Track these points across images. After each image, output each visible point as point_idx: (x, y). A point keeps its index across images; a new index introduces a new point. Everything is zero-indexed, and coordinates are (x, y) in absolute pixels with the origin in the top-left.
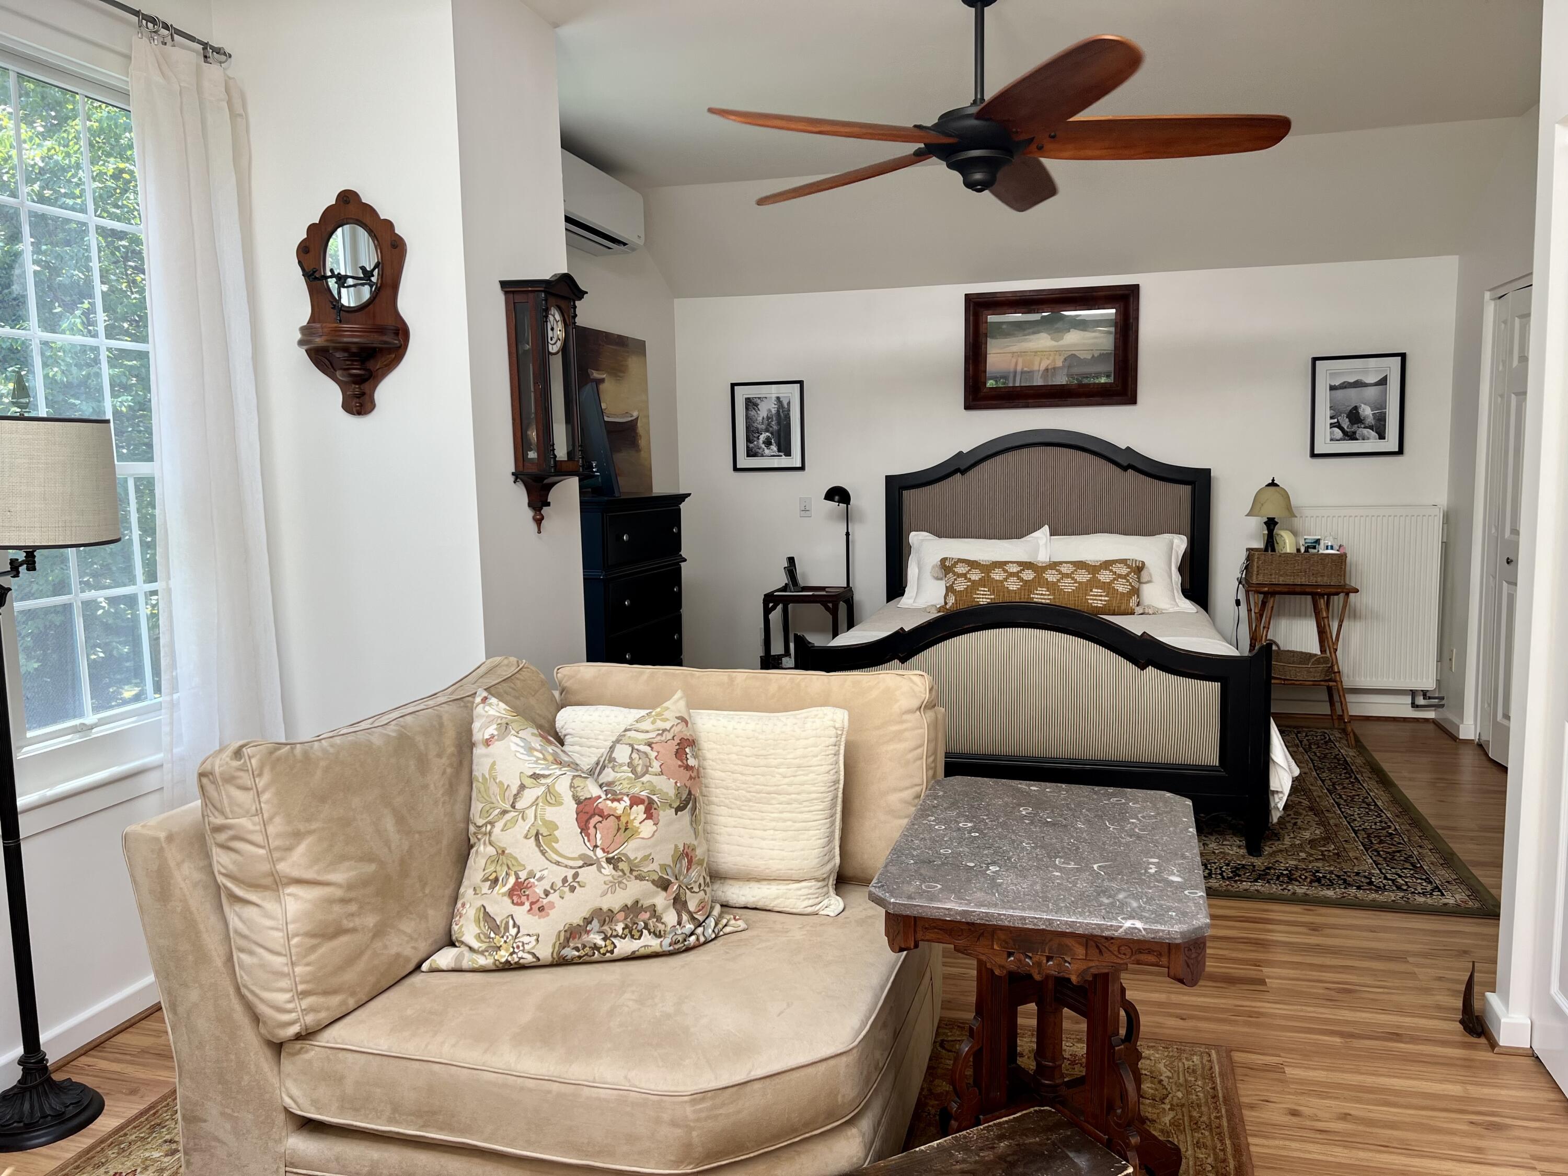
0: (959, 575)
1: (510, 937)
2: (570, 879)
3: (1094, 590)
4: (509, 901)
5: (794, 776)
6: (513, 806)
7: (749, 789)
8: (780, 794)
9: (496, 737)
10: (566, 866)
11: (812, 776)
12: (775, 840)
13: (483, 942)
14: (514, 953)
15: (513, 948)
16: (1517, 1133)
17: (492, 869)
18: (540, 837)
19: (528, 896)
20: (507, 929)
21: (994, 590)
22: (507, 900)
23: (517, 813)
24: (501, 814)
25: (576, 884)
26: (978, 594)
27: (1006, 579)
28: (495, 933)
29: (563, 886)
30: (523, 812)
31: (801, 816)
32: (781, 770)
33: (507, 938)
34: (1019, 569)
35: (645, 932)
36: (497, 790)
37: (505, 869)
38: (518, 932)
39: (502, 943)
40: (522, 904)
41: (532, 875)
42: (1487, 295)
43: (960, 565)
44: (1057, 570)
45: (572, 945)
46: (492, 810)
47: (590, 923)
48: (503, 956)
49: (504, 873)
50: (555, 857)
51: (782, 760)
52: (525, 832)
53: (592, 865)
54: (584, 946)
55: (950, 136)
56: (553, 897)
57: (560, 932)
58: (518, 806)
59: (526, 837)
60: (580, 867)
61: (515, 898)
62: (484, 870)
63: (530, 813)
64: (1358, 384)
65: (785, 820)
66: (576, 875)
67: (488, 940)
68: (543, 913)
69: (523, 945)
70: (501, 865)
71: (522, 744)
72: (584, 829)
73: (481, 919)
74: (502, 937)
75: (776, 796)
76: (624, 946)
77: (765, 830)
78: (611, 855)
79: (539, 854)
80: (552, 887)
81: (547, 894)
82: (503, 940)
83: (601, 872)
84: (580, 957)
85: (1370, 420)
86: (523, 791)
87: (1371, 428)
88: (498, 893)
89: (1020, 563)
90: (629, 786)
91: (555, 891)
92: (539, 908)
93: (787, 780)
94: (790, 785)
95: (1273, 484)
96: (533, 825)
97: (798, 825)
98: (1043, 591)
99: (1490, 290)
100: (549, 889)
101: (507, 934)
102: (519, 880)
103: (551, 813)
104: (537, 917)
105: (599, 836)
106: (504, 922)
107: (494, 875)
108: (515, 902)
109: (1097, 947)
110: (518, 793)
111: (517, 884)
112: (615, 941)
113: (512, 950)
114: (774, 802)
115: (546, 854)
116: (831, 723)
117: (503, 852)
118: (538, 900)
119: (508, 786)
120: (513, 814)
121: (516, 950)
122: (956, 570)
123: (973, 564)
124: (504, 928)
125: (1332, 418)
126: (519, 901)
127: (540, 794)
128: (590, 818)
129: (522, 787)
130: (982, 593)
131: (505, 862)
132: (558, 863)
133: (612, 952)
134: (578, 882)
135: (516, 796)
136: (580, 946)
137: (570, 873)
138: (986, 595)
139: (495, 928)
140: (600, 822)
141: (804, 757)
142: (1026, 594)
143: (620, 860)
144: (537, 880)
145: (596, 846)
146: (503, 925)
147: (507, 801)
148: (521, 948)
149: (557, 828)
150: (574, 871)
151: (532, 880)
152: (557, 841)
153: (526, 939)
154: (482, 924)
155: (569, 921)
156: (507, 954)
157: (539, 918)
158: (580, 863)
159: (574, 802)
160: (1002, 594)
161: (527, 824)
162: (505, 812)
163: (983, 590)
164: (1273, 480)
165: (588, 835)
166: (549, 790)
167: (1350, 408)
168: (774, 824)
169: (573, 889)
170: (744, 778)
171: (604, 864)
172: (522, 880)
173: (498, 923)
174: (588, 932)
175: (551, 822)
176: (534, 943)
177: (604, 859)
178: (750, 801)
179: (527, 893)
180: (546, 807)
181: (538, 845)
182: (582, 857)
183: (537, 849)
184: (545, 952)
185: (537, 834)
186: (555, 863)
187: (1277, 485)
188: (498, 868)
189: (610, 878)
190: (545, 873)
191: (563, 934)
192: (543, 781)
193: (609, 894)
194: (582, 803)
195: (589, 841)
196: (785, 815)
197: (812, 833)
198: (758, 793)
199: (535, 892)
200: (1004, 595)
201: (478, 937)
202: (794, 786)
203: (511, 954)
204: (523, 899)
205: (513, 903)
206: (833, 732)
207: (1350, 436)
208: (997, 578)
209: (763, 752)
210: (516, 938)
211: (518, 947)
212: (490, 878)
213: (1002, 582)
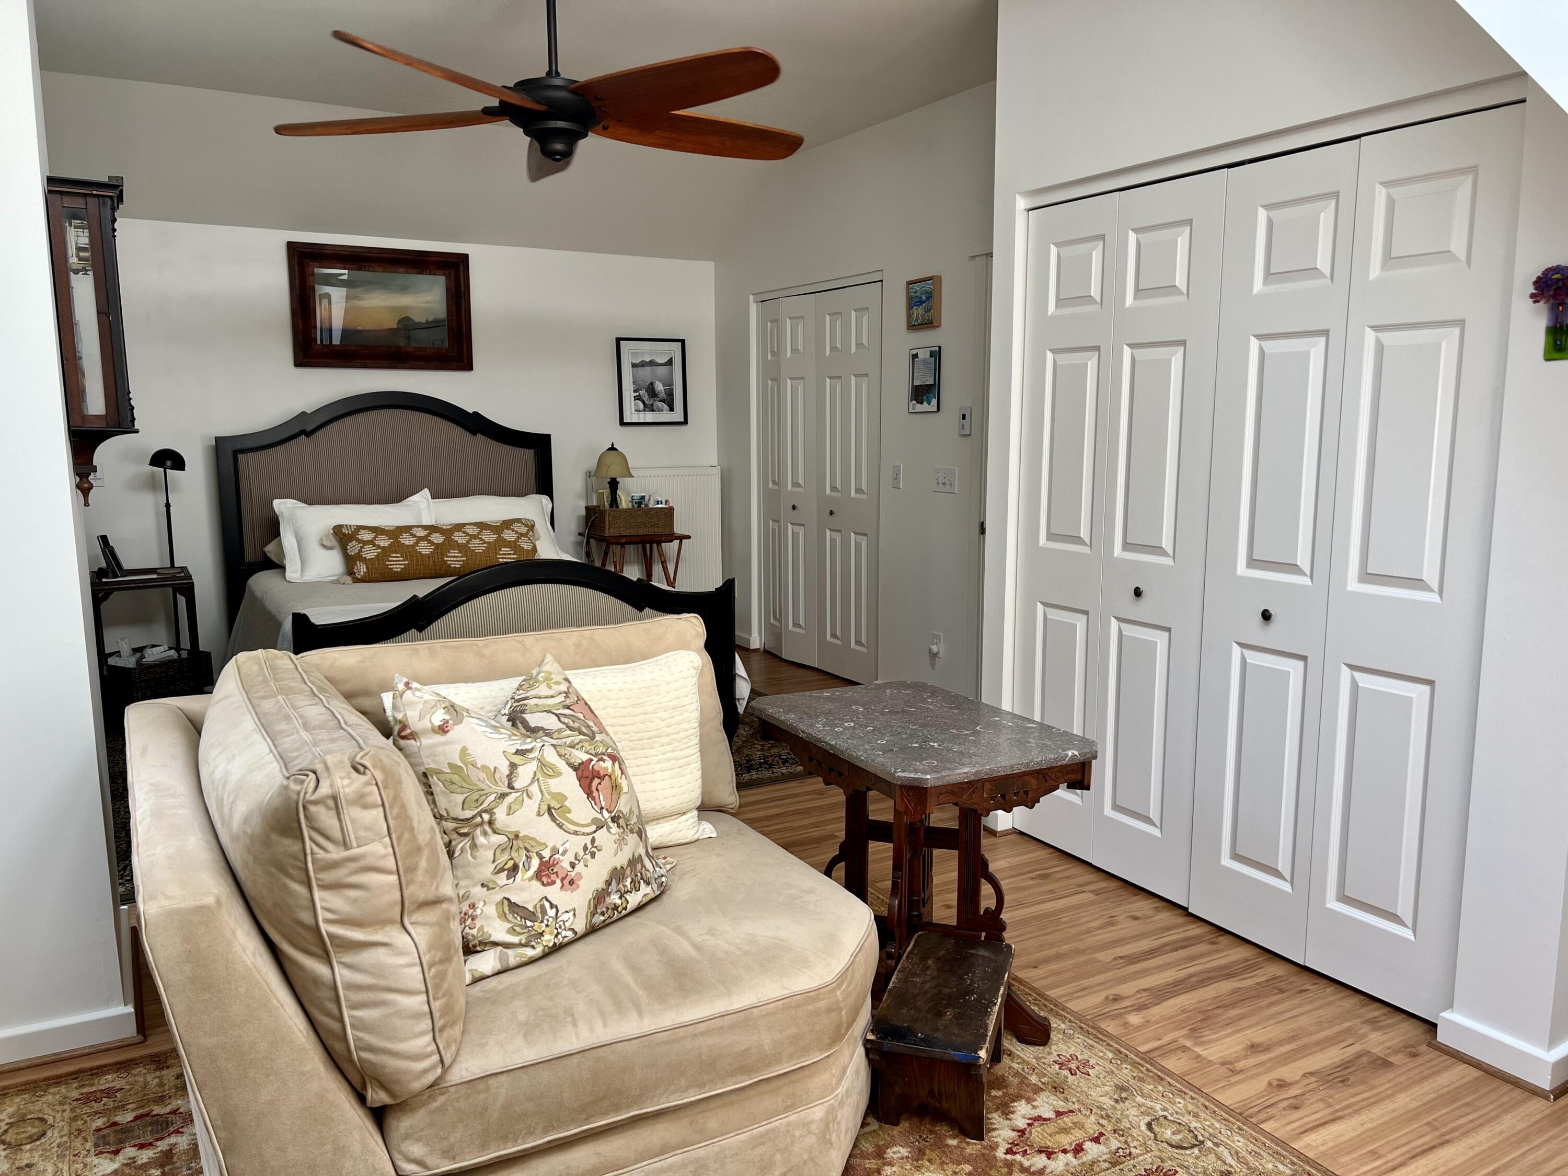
0: (365, 543)
1: (551, 920)
2: (589, 846)
3: (503, 549)
4: (538, 884)
5: (671, 718)
6: (511, 786)
7: (631, 739)
8: (660, 737)
9: (451, 722)
10: (583, 834)
11: (686, 715)
12: (664, 780)
13: (519, 934)
14: (558, 933)
15: (557, 929)
16: (1058, 876)
17: (506, 857)
18: (553, 811)
19: (557, 873)
20: (544, 912)
21: (406, 556)
22: (536, 884)
23: (520, 793)
24: (499, 798)
25: (594, 849)
26: (391, 561)
27: (416, 544)
28: (531, 921)
29: (585, 854)
30: (526, 791)
31: (682, 753)
32: (658, 715)
33: (548, 920)
34: (426, 532)
35: (642, 881)
36: (482, 775)
37: (525, 852)
38: (557, 911)
39: (543, 929)
40: (553, 883)
41: (555, 851)
42: (751, 297)
43: (362, 532)
44: (464, 532)
45: (599, 911)
46: (484, 797)
47: (610, 884)
48: (549, 939)
49: (524, 858)
50: (573, 828)
51: (658, 705)
52: (537, 810)
53: (602, 827)
54: (608, 909)
55: (540, 103)
56: (580, 867)
57: (590, 900)
58: (517, 785)
59: (539, 814)
60: (595, 832)
61: (545, 880)
62: (494, 861)
63: (534, 789)
64: (652, 363)
65: (669, 760)
66: (593, 840)
67: (526, 931)
68: (574, 886)
69: (564, 924)
70: (517, 850)
71: (484, 724)
72: (589, 794)
73: (507, 912)
74: (542, 922)
75: (657, 739)
76: (634, 899)
77: (653, 773)
78: (613, 814)
79: (557, 828)
80: (576, 858)
81: (573, 866)
82: (543, 925)
83: (610, 832)
84: (605, 921)
85: (662, 395)
86: (516, 769)
87: (663, 401)
88: (522, 880)
89: (425, 527)
90: (593, 747)
91: (579, 861)
92: (570, 882)
93: (664, 723)
94: (669, 726)
95: (612, 448)
96: (542, 800)
97: (681, 762)
98: (454, 553)
99: (753, 294)
100: (574, 861)
101: (546, 917)
102: (544, 860)
103: (555, 785)
104: (569, 892)
105: (602, 797)
106: (538, 906)
107: (511, 863)
108: (545, 882)
109: (1044, 777)
110: (511, 773)
111: (542, 864)
112: (627, 896)
113: (555, 931)
114: (656, 745)
115: (563, 827)
116: (691, 664)
117: (517, 836)
118: (567, 875)
119: (495, 768)
120: (514, 795)
121: (560, 931)
122: (360, 537)
123: (377, 531)
124: (541, 913)
125: (635, 391)
126: (550, 881)
127: (535, 769)
128: (591, 782)
129: (513, 766)
130: (395, 559)
131: (521, 845)
132: (576, 833)
133: (625, 908)
134: (596, 847)
135: (510, 777)
136: (604, 910)
137: (588, 840)
138: (399, 561)
139: (531, 916)
140: (600, 784)
141: (678, 698)
142: (440, 557)
143: (619, 817)
144: (561, 855)
145: (602, 808)
146: (539, 910)
147: (500, 784)
148: (563, 927)
149: (566, 798)
150: (591, 837)
151: (557, 856)
152: (570, 812)
153: (565, 917)
154: (510, 917)
155: (594, 888)
156: (553, 937)
157: (572, 892)
158: (594, 828)
159: (571, 770)
160: (415, 559)
161: (535, 802)
162: (503, 796)
163: (395, 557)
164: (613, 445)
165: (594, 799)
166: (542, 764)
167: (647, 384)
168: (660, 765)
169: (593, 855)
170: (624, 729)
171: (611, 824)
172: (547, 859)
173: (532, 910)
174: (609, 894)
175: (559, 794)
176: (572, 918)
177: (610, 820)
178: (633, 749)
179: (555, 871)
180: (548, 780)
181: (554, 819)
182: (595, 821)
183: (553, 824)
184: (580, 926)
185: (549, 809)
186: (573, 834)
187: (616, 449)
188: (514, 855)
189: (617, 836)
190: (567, 845)
191: (592, 901)
192: (531, 756)
193: (619, 852)
194: (578, 768)
195: (596, 804)
196: (669, 755)
197: (692, 766)
198: (640, 740)
199: (563, 867)
200: (417, 561)
201: (512, 931)
202: (672, 727)
203: (556, 936)
204: (553, 877)
205: (543, 884)
206: (693, 672)
207: (649, 408)
208: (407, 543)
209: (639, 701)
210: (557, 919)
211: (560, 927)
212: (506, 867)
213: (413, 546)
